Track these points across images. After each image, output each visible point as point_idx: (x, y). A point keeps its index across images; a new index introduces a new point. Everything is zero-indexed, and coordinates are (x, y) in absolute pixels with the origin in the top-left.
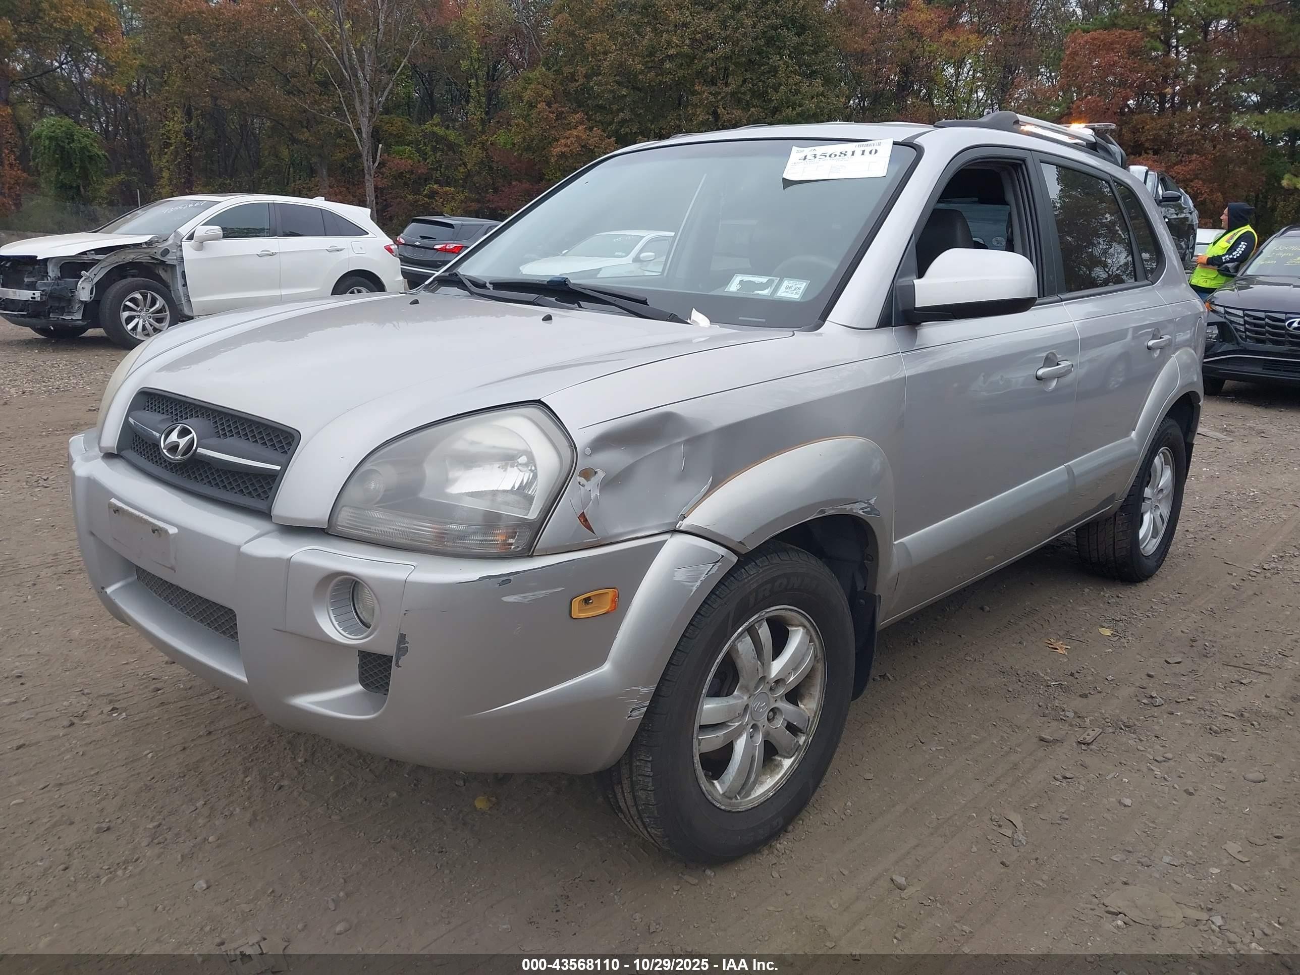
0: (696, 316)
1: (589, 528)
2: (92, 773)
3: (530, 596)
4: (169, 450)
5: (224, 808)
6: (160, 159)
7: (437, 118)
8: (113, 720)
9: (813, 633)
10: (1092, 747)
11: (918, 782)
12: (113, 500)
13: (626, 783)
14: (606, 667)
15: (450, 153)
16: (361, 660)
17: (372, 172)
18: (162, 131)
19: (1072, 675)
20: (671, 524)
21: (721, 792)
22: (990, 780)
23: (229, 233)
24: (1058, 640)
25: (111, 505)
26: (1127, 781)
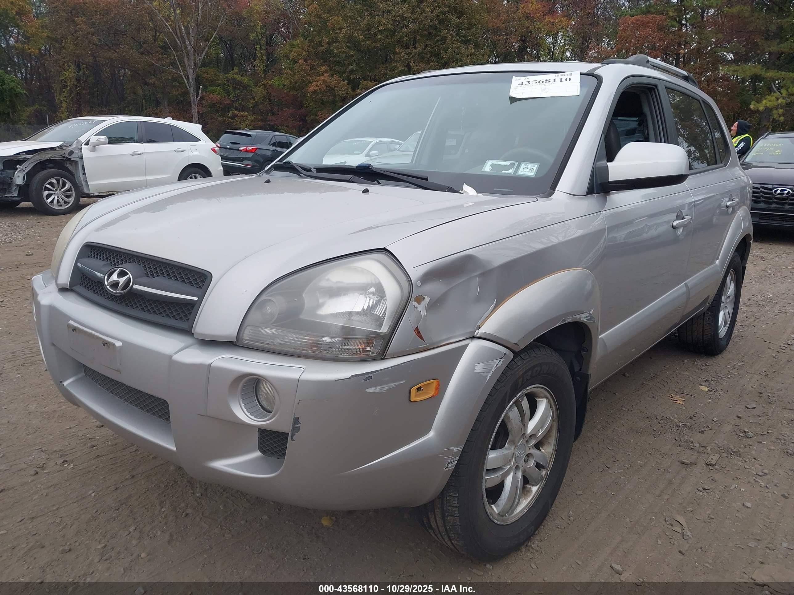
0: (466, 188)
1: (421, 337)
2: (54, 509)
3: (384, 387)
4: (111, 286)
5: (149, 532)
6: (60, 94)
7: (236, 69)
8: (65, 469)
9: (552, 402)
10: (716, 467)
11: (612, 495)
12: (71, 322)
13: (438, 511)
14: (431, 434)
15: (245, 91)
16: (260, 434)
17: (196, 103)
18: (62, 78)
19: (691, 418)
20: (471, 332)
21: (497, 512)
22: (657, 492)
23: (112, 141)
24: (676, 395)
25: (69, 326)
26: (744, 490)
